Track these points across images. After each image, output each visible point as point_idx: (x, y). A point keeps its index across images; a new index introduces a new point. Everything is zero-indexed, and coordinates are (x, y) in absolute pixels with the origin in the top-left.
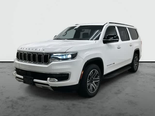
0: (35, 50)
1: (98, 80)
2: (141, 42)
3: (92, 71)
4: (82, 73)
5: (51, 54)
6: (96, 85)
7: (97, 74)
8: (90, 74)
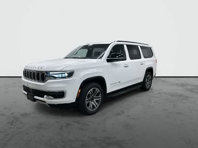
0: (35, 69)
1: (100, 98)
2: (156, 60)
3: (92, 90)
4: (79, 91)
5: (47, 72)
6: (96, 103)
7: (98, 92)
8: (89, 92)
